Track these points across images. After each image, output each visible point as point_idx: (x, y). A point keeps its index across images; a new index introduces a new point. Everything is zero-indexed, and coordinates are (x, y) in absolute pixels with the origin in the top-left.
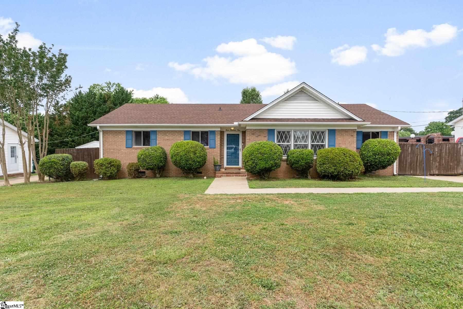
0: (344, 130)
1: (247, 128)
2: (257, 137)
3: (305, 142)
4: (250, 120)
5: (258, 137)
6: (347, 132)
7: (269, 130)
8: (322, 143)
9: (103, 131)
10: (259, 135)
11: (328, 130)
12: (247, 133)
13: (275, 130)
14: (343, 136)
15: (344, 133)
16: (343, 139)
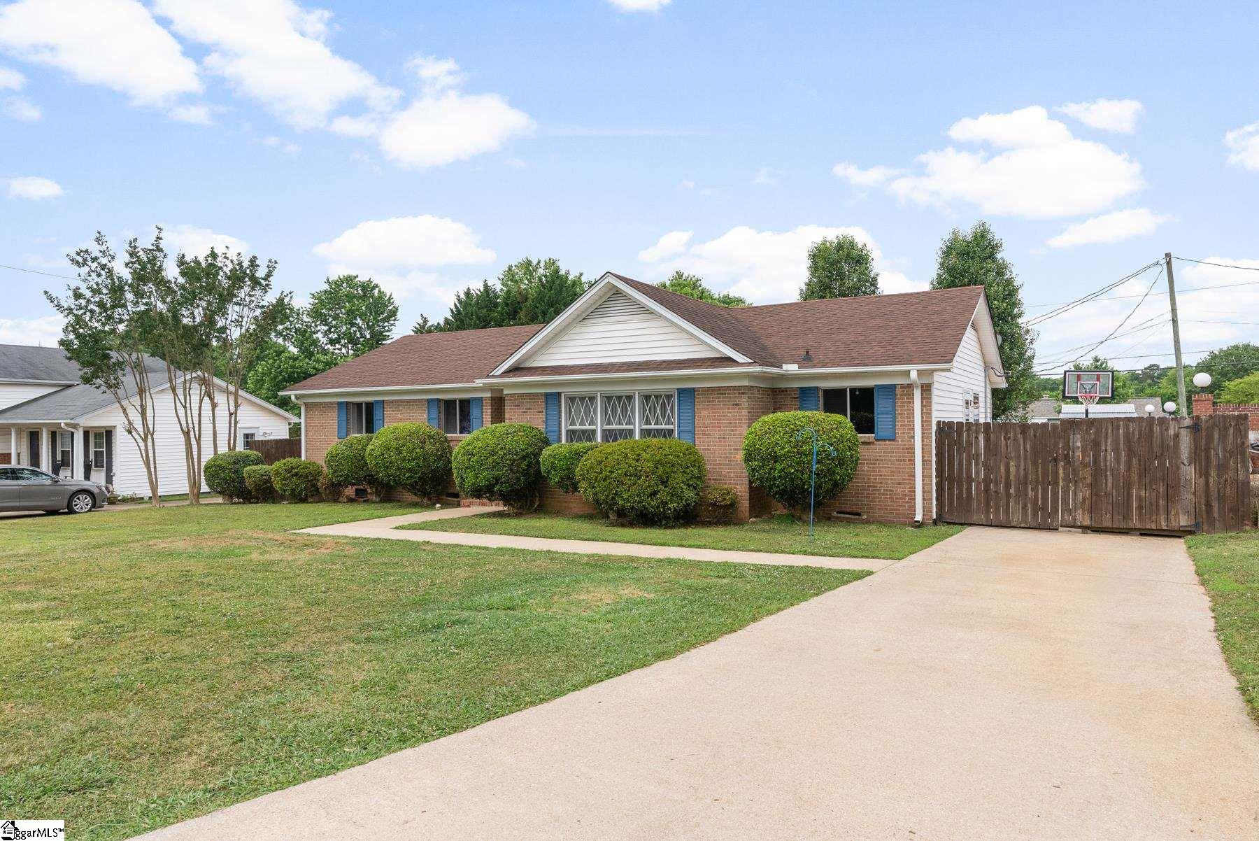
0: (714, 390)
1: (505, 392)
2: (524, 412)
3: (629, 423)
4: (502, 373)
5: (527, 412)
6: (722, 394)
7: (548, 395)
8: (667, 427)
9: (306, 404)
10: (529, 409)
11: (678, 389)
12: (507, 403)
13: (563, 395)
14: (714, 405)
15: (716, 398)
16: (715, 413)
